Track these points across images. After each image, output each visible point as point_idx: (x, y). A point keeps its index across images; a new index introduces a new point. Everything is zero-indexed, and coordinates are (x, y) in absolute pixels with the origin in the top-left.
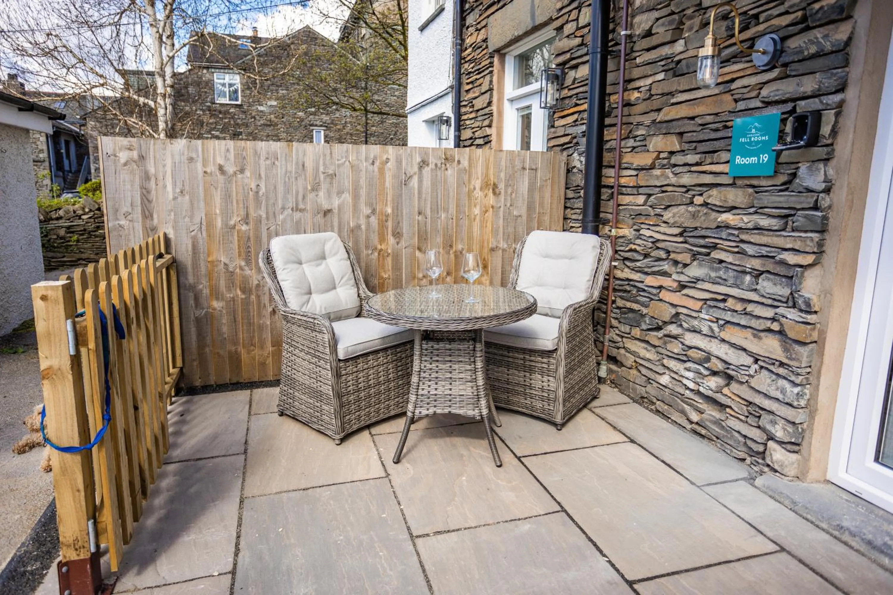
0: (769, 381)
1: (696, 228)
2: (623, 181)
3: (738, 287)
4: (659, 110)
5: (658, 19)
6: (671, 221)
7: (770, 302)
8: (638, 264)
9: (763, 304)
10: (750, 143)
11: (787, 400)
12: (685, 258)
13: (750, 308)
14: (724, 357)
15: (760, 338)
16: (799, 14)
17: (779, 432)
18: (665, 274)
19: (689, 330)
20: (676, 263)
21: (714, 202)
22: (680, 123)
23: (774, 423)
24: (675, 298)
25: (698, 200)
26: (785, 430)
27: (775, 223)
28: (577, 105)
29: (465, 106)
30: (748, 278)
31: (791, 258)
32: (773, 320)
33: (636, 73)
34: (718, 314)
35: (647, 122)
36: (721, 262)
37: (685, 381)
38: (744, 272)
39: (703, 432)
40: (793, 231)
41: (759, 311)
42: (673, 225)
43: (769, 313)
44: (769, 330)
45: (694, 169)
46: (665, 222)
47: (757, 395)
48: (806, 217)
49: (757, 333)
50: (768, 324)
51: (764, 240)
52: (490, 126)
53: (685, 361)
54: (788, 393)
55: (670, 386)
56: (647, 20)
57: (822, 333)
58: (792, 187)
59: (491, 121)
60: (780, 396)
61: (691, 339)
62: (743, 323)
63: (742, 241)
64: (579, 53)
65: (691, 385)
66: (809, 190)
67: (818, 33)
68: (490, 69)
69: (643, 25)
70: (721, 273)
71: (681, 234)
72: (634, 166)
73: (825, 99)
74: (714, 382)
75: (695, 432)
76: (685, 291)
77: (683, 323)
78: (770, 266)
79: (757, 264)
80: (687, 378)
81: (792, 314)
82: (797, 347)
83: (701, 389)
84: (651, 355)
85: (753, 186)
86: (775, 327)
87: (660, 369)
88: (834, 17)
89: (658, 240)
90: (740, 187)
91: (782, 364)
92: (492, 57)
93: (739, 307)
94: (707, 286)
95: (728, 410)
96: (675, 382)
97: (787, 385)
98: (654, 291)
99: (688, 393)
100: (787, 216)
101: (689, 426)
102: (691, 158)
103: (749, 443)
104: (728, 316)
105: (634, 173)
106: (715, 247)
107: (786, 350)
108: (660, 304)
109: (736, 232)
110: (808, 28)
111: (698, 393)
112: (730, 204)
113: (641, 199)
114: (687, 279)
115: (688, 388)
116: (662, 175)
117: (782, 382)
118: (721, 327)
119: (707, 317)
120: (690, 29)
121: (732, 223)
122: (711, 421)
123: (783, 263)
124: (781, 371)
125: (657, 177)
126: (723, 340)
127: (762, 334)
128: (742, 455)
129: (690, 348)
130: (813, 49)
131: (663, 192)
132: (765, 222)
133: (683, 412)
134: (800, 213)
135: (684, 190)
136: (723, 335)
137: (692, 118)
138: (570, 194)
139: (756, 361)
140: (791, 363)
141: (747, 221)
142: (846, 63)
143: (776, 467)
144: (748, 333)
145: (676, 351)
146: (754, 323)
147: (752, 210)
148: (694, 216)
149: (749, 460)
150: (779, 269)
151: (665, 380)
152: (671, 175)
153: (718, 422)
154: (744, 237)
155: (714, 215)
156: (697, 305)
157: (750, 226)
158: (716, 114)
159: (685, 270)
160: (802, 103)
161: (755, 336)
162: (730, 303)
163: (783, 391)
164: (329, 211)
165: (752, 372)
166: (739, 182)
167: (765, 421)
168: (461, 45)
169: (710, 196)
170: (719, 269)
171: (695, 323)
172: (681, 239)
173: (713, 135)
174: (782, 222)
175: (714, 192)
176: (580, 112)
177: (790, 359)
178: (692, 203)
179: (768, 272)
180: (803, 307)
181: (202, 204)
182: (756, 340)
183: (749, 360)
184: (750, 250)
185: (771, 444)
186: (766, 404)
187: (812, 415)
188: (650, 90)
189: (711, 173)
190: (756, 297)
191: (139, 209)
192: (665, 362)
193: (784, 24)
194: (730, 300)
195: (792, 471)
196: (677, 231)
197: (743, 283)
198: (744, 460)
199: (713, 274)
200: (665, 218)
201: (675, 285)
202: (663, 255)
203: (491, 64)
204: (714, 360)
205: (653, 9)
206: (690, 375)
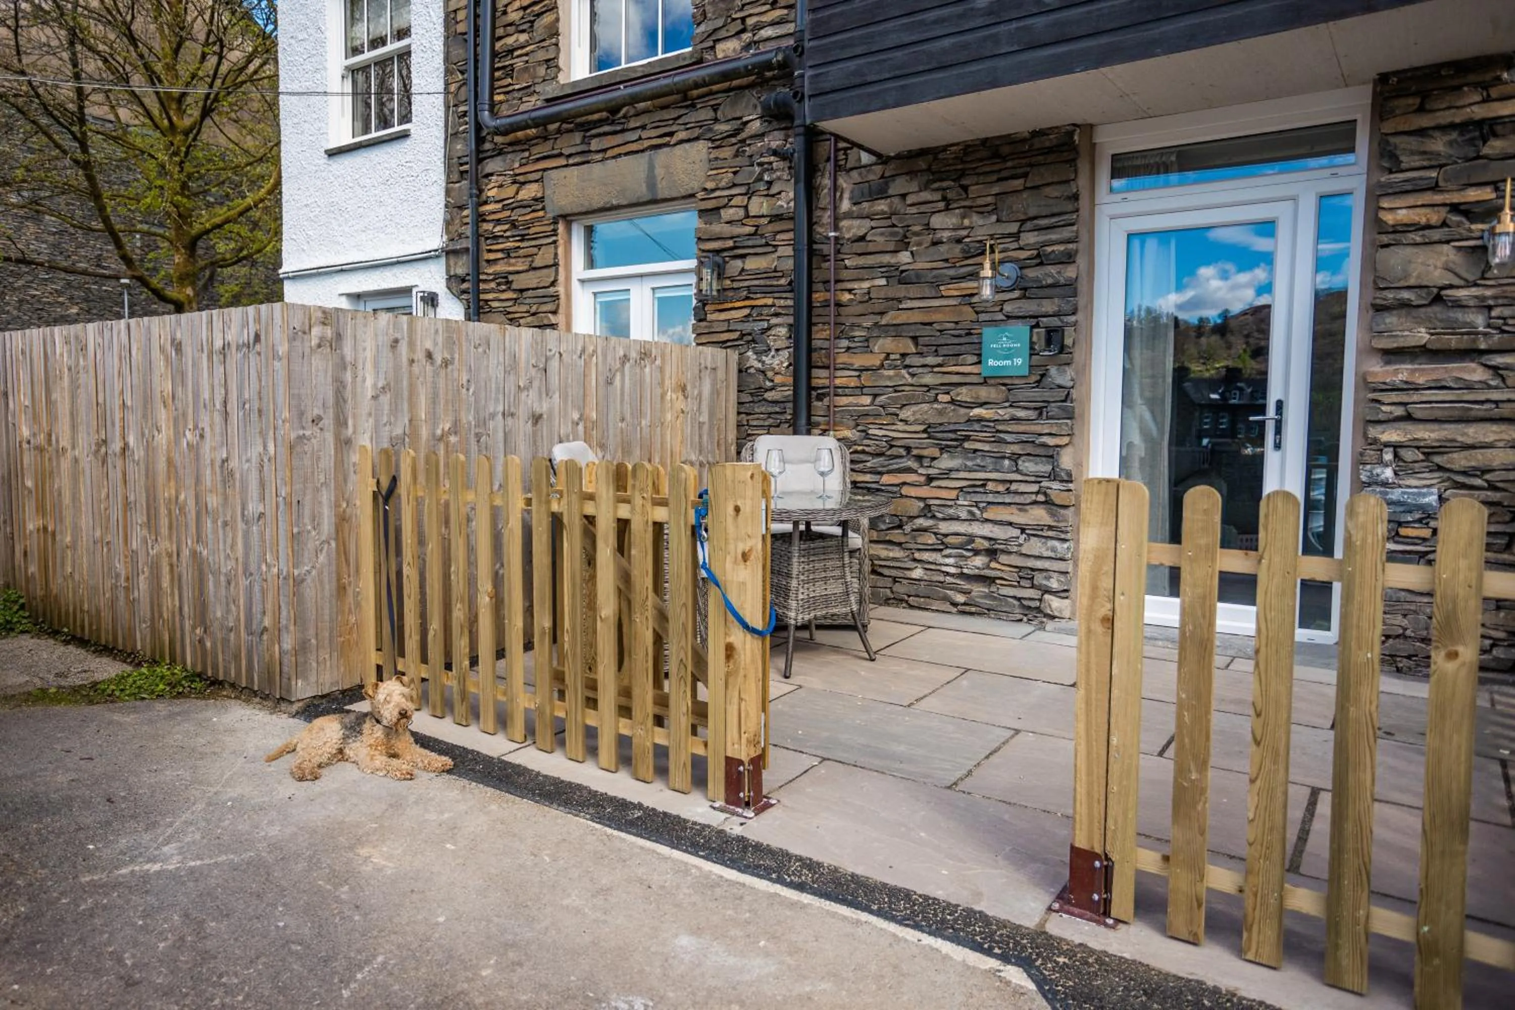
0: (1039, 544)
1: (941, 424)
2: (838, 382)
3: (998, 471)
4: (882, 313)
5: (873, 228)
6: (912, 419)
7: (1033, 479)
8: (868, 464)
9: (1026, 482)
10: (1002, 349)
11: (1059, 556)
12: (935, 452)
13: (1014, 487)
14: (990, 535)
15: (1026, 511)
16: (1035, 252)
17: (1054, 584)
18: (909, 470)
19: (944, 519)
20: (919, 458)
21: (964, 399)
22: (913, 327)
23: (1048, 578)
24: (924, 492)
25: (946, 398)
26: (1058, 581)
27: (1032, 414)
28: (747, 298)
29: (485, 281)
30: (1007, 462)
31: (1051, 441)
32: (1037, 493)
33: (845, 274)
34: (978, 498)
35: (868, 323)
36: (975, 451)
37: (944, 569)
38: (1004, 458)
39: (973, 609)
40: (1048, 418)
41: (1023, 488)
42: (916, 422)
43: (1034, 488)
44: (1035, 503)
45: (936, 369)
46: (901, 420)
47: (1027, 560)
48: (1059, 407)
49: (1022, 507)
50: (1033, 497)
51: (1021, 428)
52: (555, 312)
53: (941, 550)
54: (1059, 550)
55: (926, 578)
56: (859, 227)
57: (1078, 497)
58: (1042, 385)
59: (558, 305)
60: (1052, 555)
61: (944, 527)
62: (1007, 500)
63: (998, 431)
64: (750, 243)
65: (952, 570)
66: (1060, 387)
67: (1052, 270)
68: (554, 238)
69: (854, 231)
70: (978, 461)
71: (925, 431)
72: (855, 367)
73: (1066, 319)
74: (979, 561)
75: (963, 613)
76: (934, 484)
77: (937, 514)
78: (1029, 449)
79: (1016, 449)
80: (947, 565)
81: (1056, 485)
82: (1062, 511)
83: (965, 571)
84: (897, 553)
85: (1004, 385)
86: (1041, 498)
87: (913, 565)
88: (1064, 260)
89: (894, 438)
90: (992, 385)
91: (1050, 528)
92: (555, 223)
93: (1001, 488)
94: (962, 475)
95: (998, 581)
96: (929, 573)
97: (1056, 544)
98: (895, 489)
99: (949, 579)
100: (1041, 408)
101: (954, 610)
102: (931, 360)
103: (1025, 603)
104: (990, 498)
105: (857, 373)
106: (967, 438)
107: (1053, 515)
108: (904, 500)
109: (992, 424)
110: (1041, 264)
111: (962, 576)
112: (983, 400)
113: (867, 400)
114: (937, 471)
115: (948, 574)
116: (896, 375)
117: (1051, 543)
118: (982, 510)
119: (966, 503)
120: (919, 244)
121: (987, 416)
122: (982, 597)
123: (1044, 445)
124: (1050, 533)
125: (890, 378)
126: (987, 520)
127: (1028, 507)
128: (1019, 617)
129: (946, 535)
130: (1050, 281)
131: (896, 391)
132: (1021, 414)
133: (946, 599)
134: (1053, 405)
135: (925, 389)
136: (985, 515)
137: (930, 324)
138: (746, 398)
139: (1023, 531)
140: (1060, 525)
141: (1004, 413)
142: (1075, 295)
143: (1056, 614)
144: (1013, 509)
145: (930, 542)
146: (1018, 499)
147: (1007, 404)
148: (940, 413)
149: (1025, 619)
150: (1039, 451)
151: (918, 573)
152: (907, 376)
153: (989, 596)
154: (1000, 428)
155: (963, 411)
156: (953, 494)
157: (1007, 417)
158: (957, 323)
159: (935, 463)
160: (1044, 319)
161: (1020, 510)
162: (990, 486)
163: (1053, 549)
164: (541, 416)
165: (1021, 541)
166: (992, 381)
167: (1039, 579)
168: (478, 196)
169: (958, 395)
170: (975, 458)
171: (951, 511)
172: (925, 435)
173: (956, 341)
174: (1037, 412)
175: (964, 390)
176: (753, 307)
177: (1058, 521)
178: (936, 400)
179: (1029, 454)
180: (1066, 478)
181: (406, 406)
182: (1022, 514)
183: (1016, 532)
184: (1008, 438)
185: (1046, 596)
186: (1039, 564)
187: (1076, 565)
188: (869, 293)
189: (957, 373)
190: (1020, 477)
191: (331, 412)
192: (917, 555)
193: (1022, 257)
194: (990, 483)
195: (1067, 614)
196: (922, 428)
197: (1002, 467)
198: (1021, 620)
199: (969, 463)
200: (902, 416)
201: (922, 479)
202: (902, 452)
203: (555, 232)
204: (978, 540)
205: (867, 217)
206: (951, 561)
